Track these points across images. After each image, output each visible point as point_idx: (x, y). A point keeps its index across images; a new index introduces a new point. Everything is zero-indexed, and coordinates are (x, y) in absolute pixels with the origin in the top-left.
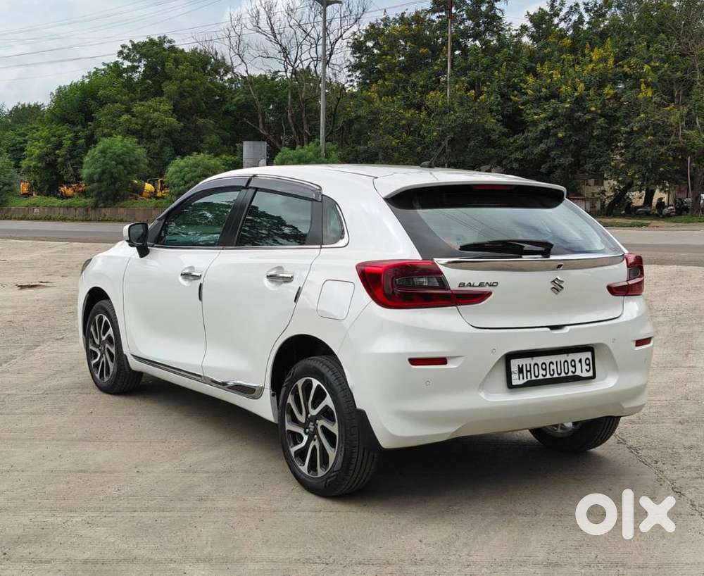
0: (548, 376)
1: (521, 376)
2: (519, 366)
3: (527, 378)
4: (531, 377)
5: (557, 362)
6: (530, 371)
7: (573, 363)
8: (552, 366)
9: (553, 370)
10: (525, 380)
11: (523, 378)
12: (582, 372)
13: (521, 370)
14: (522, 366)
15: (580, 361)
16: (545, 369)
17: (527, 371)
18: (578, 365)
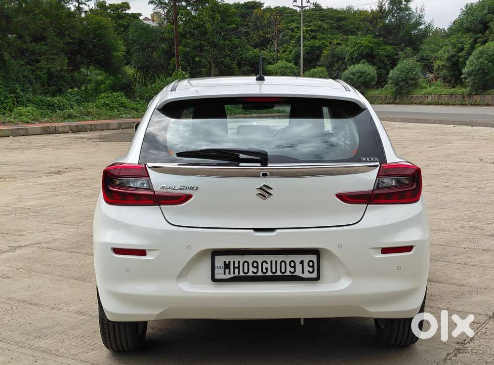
0: (260, 274)
1: (227, 271)
2: (225, 262)
3: (234, 273)
4: (239, 273)
5: (271, 262)
6: (239, 268)
7: (292, 264)
8: (265, 265)
9: (266, 269)
10: (232, 275)
11: (230, 273)
12: (303, 273)
13: (227, 266)
14: (229, 262)
15: (302, 262)
16: (257, 267)
17: (235, 268)
18: (299, 267)
